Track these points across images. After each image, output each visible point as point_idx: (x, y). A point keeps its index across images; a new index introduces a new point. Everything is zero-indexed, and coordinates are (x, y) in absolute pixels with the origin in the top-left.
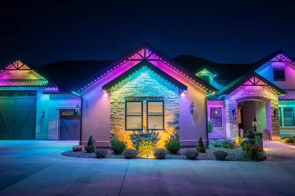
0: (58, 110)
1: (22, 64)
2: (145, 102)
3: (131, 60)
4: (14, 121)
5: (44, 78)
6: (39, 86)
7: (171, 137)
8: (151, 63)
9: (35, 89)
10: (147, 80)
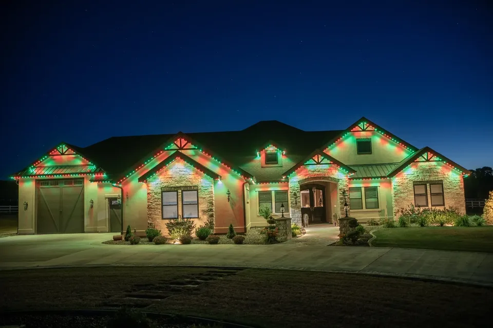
0: (107, 199)
1: (66, 148)
2: (180, 191)
3: (168, 150)
4: (61, 212)
5: (91, 163)
6: (86, 173)
7: (206, 224)
8: (183, 154)
9: (82, 176)
10: (181, 169)
